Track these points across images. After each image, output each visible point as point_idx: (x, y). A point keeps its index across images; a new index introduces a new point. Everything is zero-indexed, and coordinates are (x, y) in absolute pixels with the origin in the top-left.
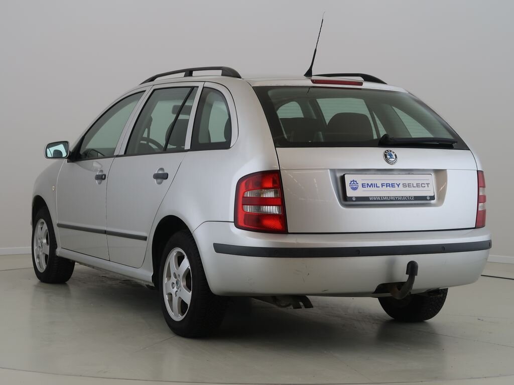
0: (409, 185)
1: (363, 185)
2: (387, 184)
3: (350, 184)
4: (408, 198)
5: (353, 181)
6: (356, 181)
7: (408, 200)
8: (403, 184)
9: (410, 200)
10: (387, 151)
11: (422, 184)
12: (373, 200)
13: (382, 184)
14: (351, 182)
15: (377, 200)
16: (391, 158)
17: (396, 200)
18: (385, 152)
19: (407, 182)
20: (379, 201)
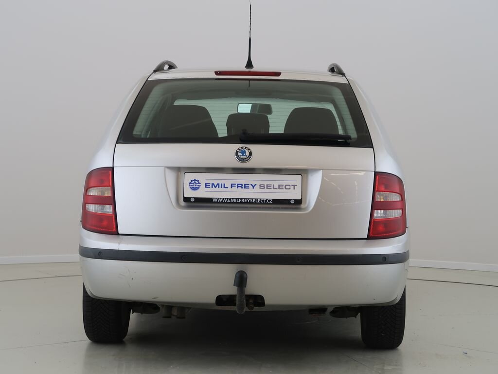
0: (268, 187)
1: (206, 185)
2: (238, 184)
3: (190, 183)
6: (198, 181)
8: (260, 185)
10: (242, 148)
11: (286, 186)
13: (232, 184)
14: (192, 181)
16: (243, 155)
18: (239, 149)
19: (266, 183)
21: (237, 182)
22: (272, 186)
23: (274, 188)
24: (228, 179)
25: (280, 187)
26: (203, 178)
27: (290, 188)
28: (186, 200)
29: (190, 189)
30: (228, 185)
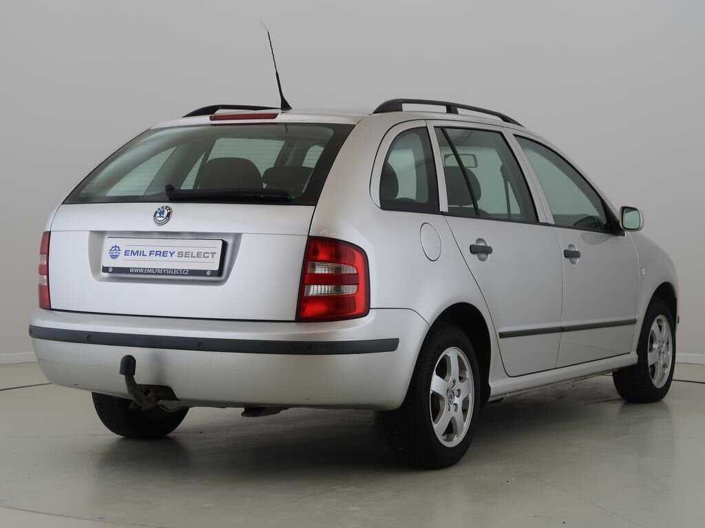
0: (186, 255)
4: (180, 272)
5: (116, 246)
6: (118, 247)
7: (180, 275)
9: (183, 275)
12: (134, 273)
14: (113, 247)
15: (138, 273)
16: (160, 216)
17: (163, 274)
19: (184, 250)
20: (141, 273)
21: (156, 249)
22: (190, 254)
23: (192, 257)
24: (146, 245)
25: (198, 255)
26: (124, 244)
27: (208, 257)
28: (105, 270)
29: (109, 256)
30: (147, 253)
